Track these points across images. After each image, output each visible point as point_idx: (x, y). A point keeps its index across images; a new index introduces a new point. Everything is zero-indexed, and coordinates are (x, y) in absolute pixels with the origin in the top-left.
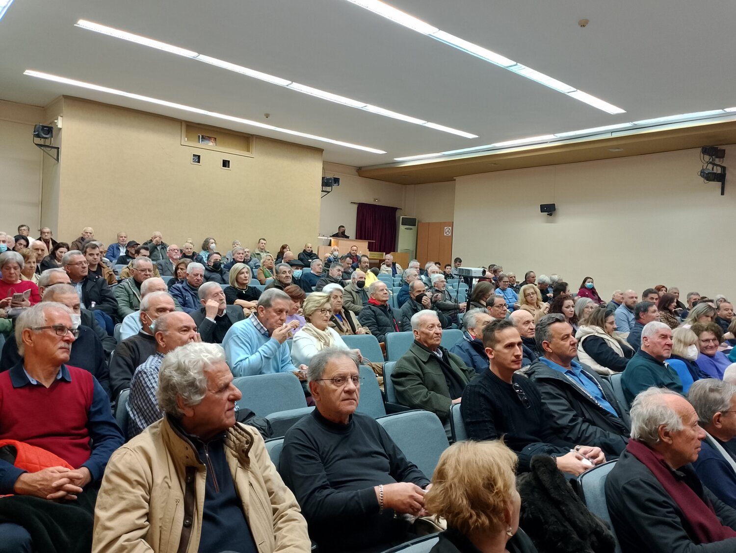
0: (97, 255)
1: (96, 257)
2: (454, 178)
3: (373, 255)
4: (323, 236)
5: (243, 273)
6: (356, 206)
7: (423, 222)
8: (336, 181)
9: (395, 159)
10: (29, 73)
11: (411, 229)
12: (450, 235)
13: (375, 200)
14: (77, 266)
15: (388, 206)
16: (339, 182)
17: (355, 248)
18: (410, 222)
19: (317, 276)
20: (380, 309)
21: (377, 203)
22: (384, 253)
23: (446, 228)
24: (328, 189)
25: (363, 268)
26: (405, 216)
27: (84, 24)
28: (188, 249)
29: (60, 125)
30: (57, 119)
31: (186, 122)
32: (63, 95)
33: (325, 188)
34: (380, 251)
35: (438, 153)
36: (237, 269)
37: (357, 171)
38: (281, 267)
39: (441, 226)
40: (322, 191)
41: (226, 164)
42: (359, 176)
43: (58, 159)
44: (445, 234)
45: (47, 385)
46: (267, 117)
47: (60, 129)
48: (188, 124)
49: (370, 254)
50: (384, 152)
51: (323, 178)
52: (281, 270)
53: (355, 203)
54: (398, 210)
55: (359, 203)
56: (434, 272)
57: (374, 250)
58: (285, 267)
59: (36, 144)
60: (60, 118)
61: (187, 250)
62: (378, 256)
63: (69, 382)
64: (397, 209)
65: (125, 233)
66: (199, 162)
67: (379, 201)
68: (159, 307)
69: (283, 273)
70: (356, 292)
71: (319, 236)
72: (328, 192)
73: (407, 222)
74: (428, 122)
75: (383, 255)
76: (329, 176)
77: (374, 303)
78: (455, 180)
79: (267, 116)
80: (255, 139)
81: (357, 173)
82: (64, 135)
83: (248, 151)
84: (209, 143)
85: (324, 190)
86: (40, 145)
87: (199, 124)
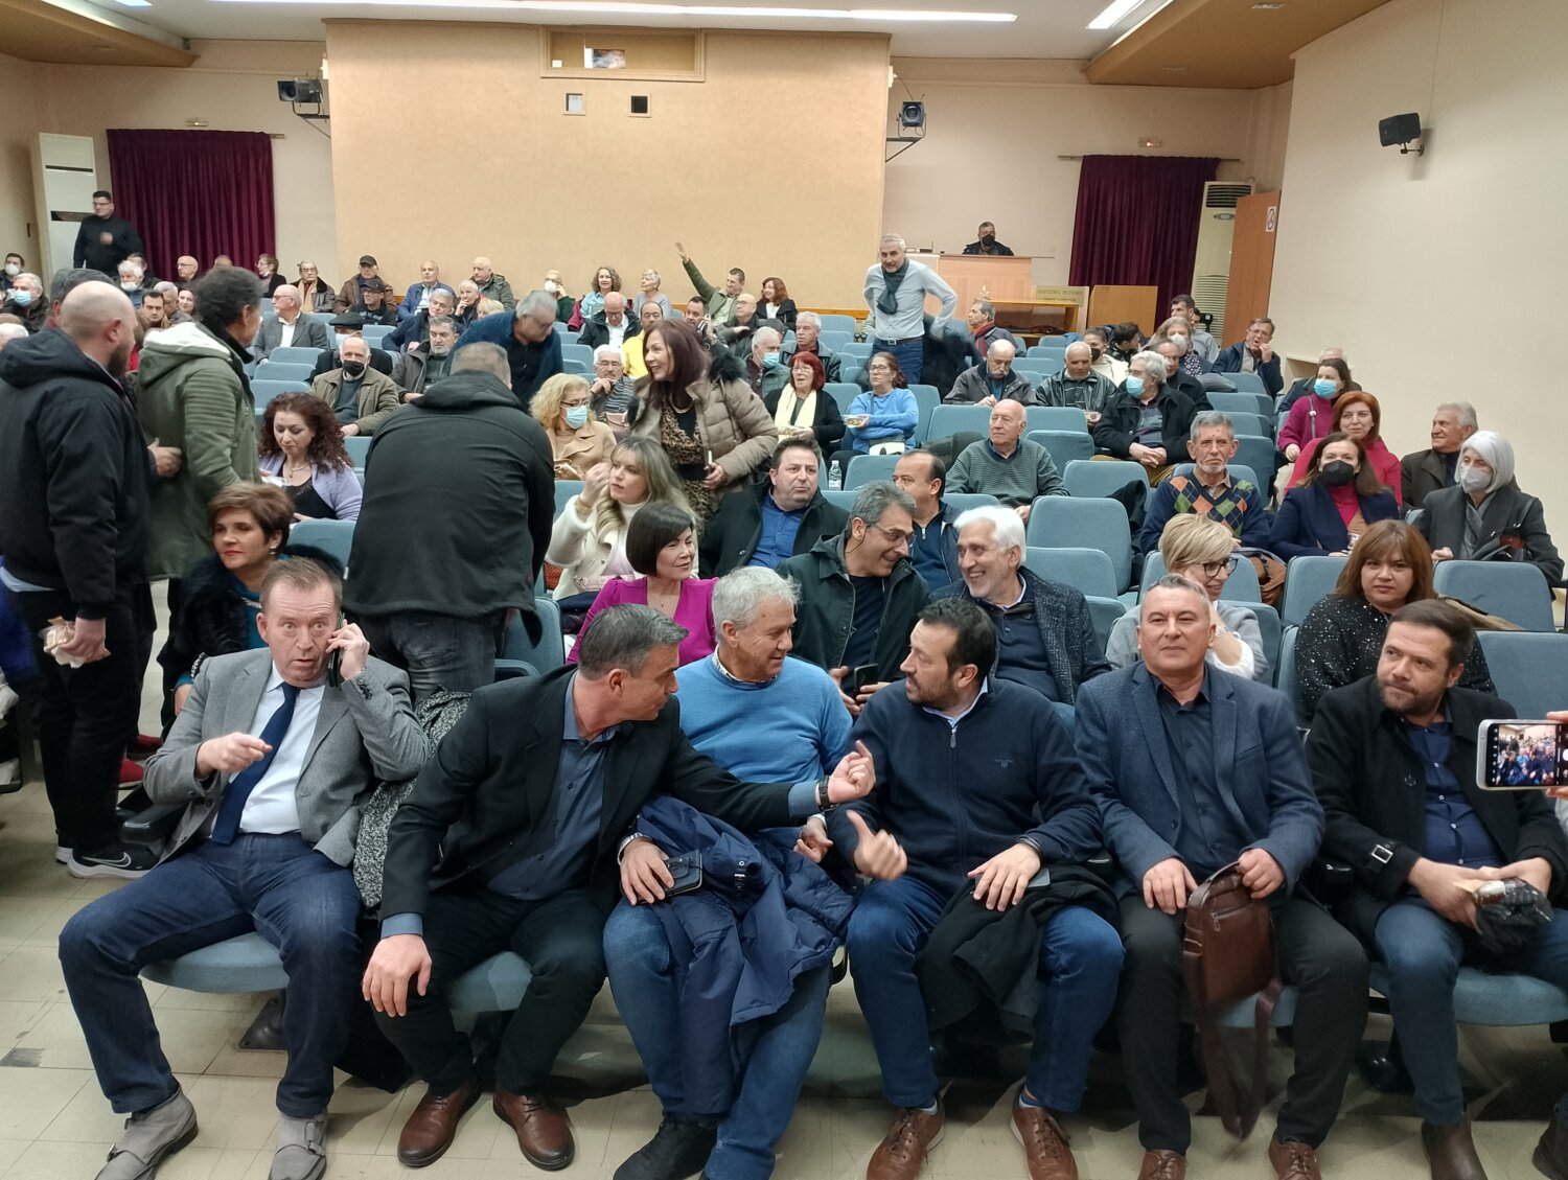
2: (1292, 56)
6: (1078, 165)
9: (1092, 28)
11: (1232, 216)
12: (1272, 230)
13: (1142, 142)
15: (1186, 154)
18: (1233, 197)
21: (1149, 150)
22: (1087, 288)
23: (1269, 209)
24: (913, 131)
29: (325, 76)
32: (323, 20)
37: (1081, 72)
39: (1264, 202)
41: (639, 105)
42: (1091, 83)
44: (1267, 230)
47: (327, 81)
48: (558, 30)
53: (1072, 158)
54: (1227, 164)
55: (1087, 156)
59: (300, 115)
60: (325, 62)
62: (1075, 297)
64: (1218, 161)
67: (1158, 144)
72: (914, 140)
73: (1218, 197)
75: (1081, 293)
78: (1295, 62)
80: (703, 36)
81: (1081, 78)
82: (333, 93)
83: (693, 68)
84: (608, 63)
85: (903, 135)
86: (305, 116)
87: (574, 27)
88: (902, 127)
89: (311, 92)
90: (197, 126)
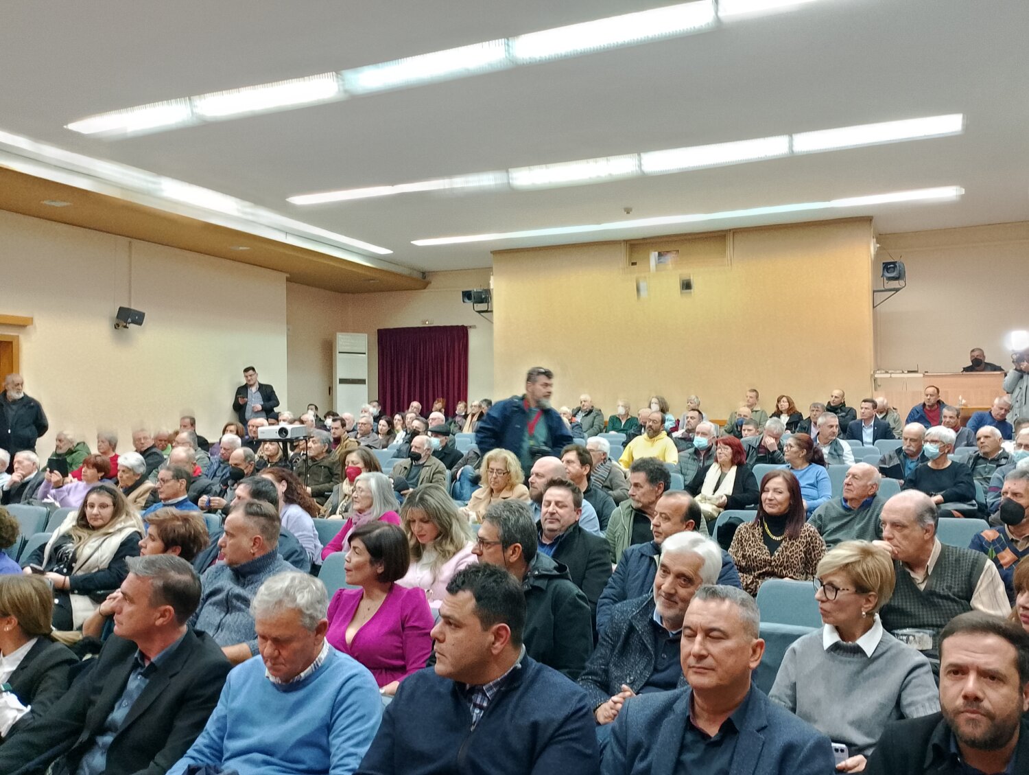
29: (492, 287)
30: (489, 281)
31: (626, 241)
32: (491, 252)
40: (879, 291)
41: (687, 285)
48: (633, 242)
60: (492, 277)
72: (897, 290)
79: (628, 211)
80: (732, 234)
82: (496, 295)
84: (668, 260)
85: (886, 287)
86: (479, 312)
87: (644, 239)
88: (886, 281)
89: (483, 296)
90: (427, 324)
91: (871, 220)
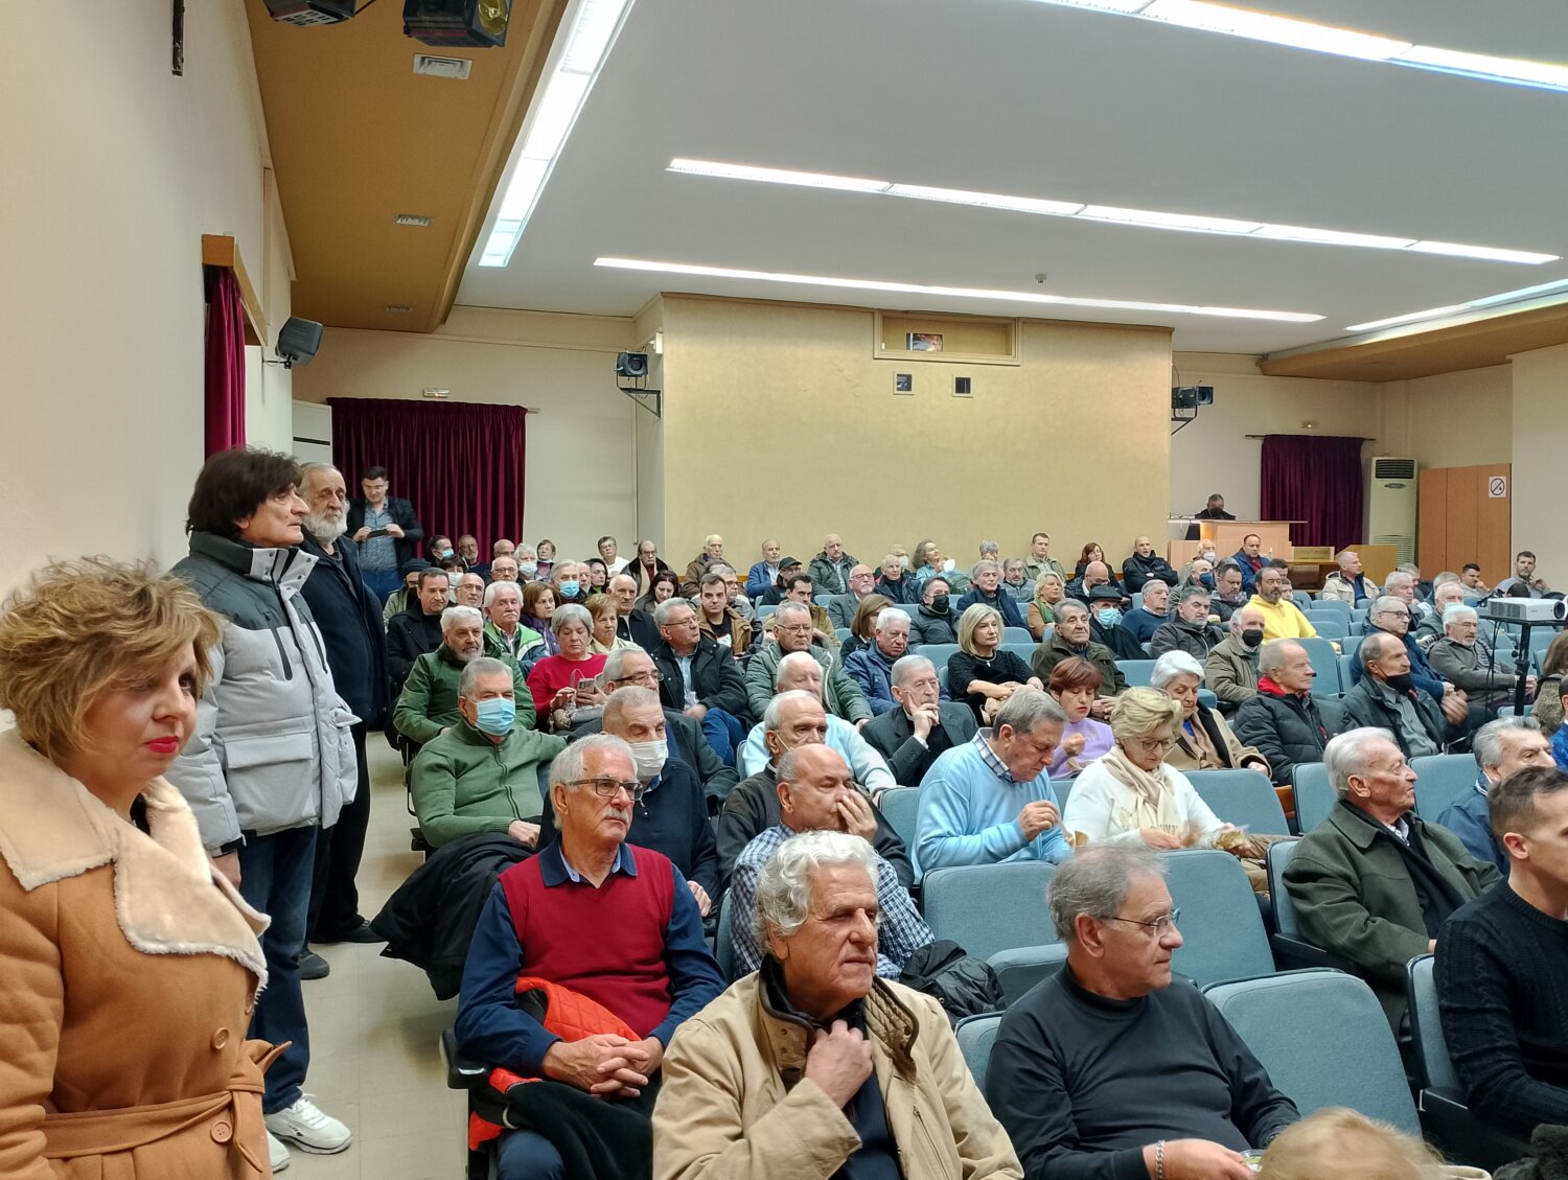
0: (719, 595)
1: (715, 599)
2: (1508, 357)
3: (1303, 556)
4: (1180, 518)
5: (986, 625)
6: (1259, 443)
7: (1435, 466)
8: (1206, 393)
9: (1349, 328)
10: (601, 262)
11: (1401, 486)
12: (1504, 495)
13: (1305, 425)
14: (681, 626)
15: (1339, 435)
16: (1211, 395)
17: (1254, 540)
18: (1399, 470)
19: (1156, 616)
20: (1286, 703)
21: (1310, 431)
22: (1332, 549)
23: (1491, 479)
24: (1188, 412)
25: (1267, 595)
26: (1388, 455)
27: (681, 165)
28: (892, 566)
29: (659, 350)
30: (654, 339)
31: (881, 311)
32: (661, 293)
33: (1179, 413)
34: (1323, 544)
35: (1458, 303)
36: (973, 616)
37: (1256, 365)
38: (1065, 608)
39: (1480, 474)
40: (1173, 419)
41: (963, 385)
42: (1264, 374)
43: (659, 413)
44: (1491, 495)
45: (597, 883)
46: (1041, 282)
47: (660, 356)
48: (888, 314)
49: (1296, 552)
50: (1318, 317)
51: (1175, 391)
52: (1064, 616)
53: (1254, 436)
54: (1365, 444)
55: (1266, 436)
56: (1452, 598)
57: (1307, 540)
58: (1074, 608)
59: (621, 389)
60: (658, 336)
61: (891, 570)
62: (1316, 556)
63: (634, 877)
64: (1360, 441)
65: (775, 540)
66: (909, 388)
67: (1315, 425)
68: (797, 722)
69: (1069, 621)
70: (1241, 657)
71: (1170, 519)
72: (1188, 420)
73: (1386, 470)
74: (1419, 240)
75: (1328, 552)
76: (1189, 383)
77: (1270, 690)
78: (1510, 361)
79: (1041, 279)
80: (1020, 323)
81: (1258, 369)
82: (668, 368)
83: (1008, 353)
84: (927, 347)
85: (1178, 416)
86: (628, 390)
87: (907, 312)
88: (1179, 410)
90: (439, 398)
91: (1171, 333)
